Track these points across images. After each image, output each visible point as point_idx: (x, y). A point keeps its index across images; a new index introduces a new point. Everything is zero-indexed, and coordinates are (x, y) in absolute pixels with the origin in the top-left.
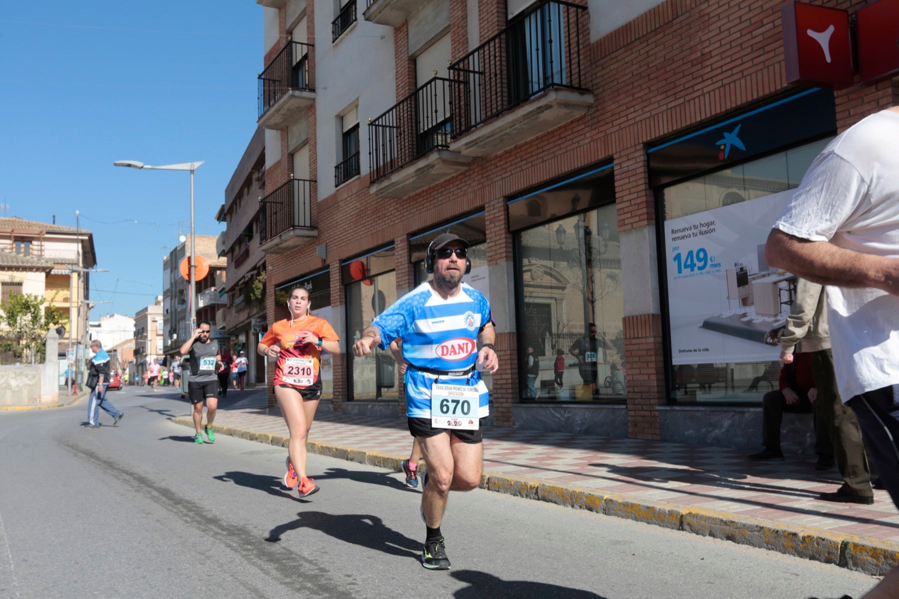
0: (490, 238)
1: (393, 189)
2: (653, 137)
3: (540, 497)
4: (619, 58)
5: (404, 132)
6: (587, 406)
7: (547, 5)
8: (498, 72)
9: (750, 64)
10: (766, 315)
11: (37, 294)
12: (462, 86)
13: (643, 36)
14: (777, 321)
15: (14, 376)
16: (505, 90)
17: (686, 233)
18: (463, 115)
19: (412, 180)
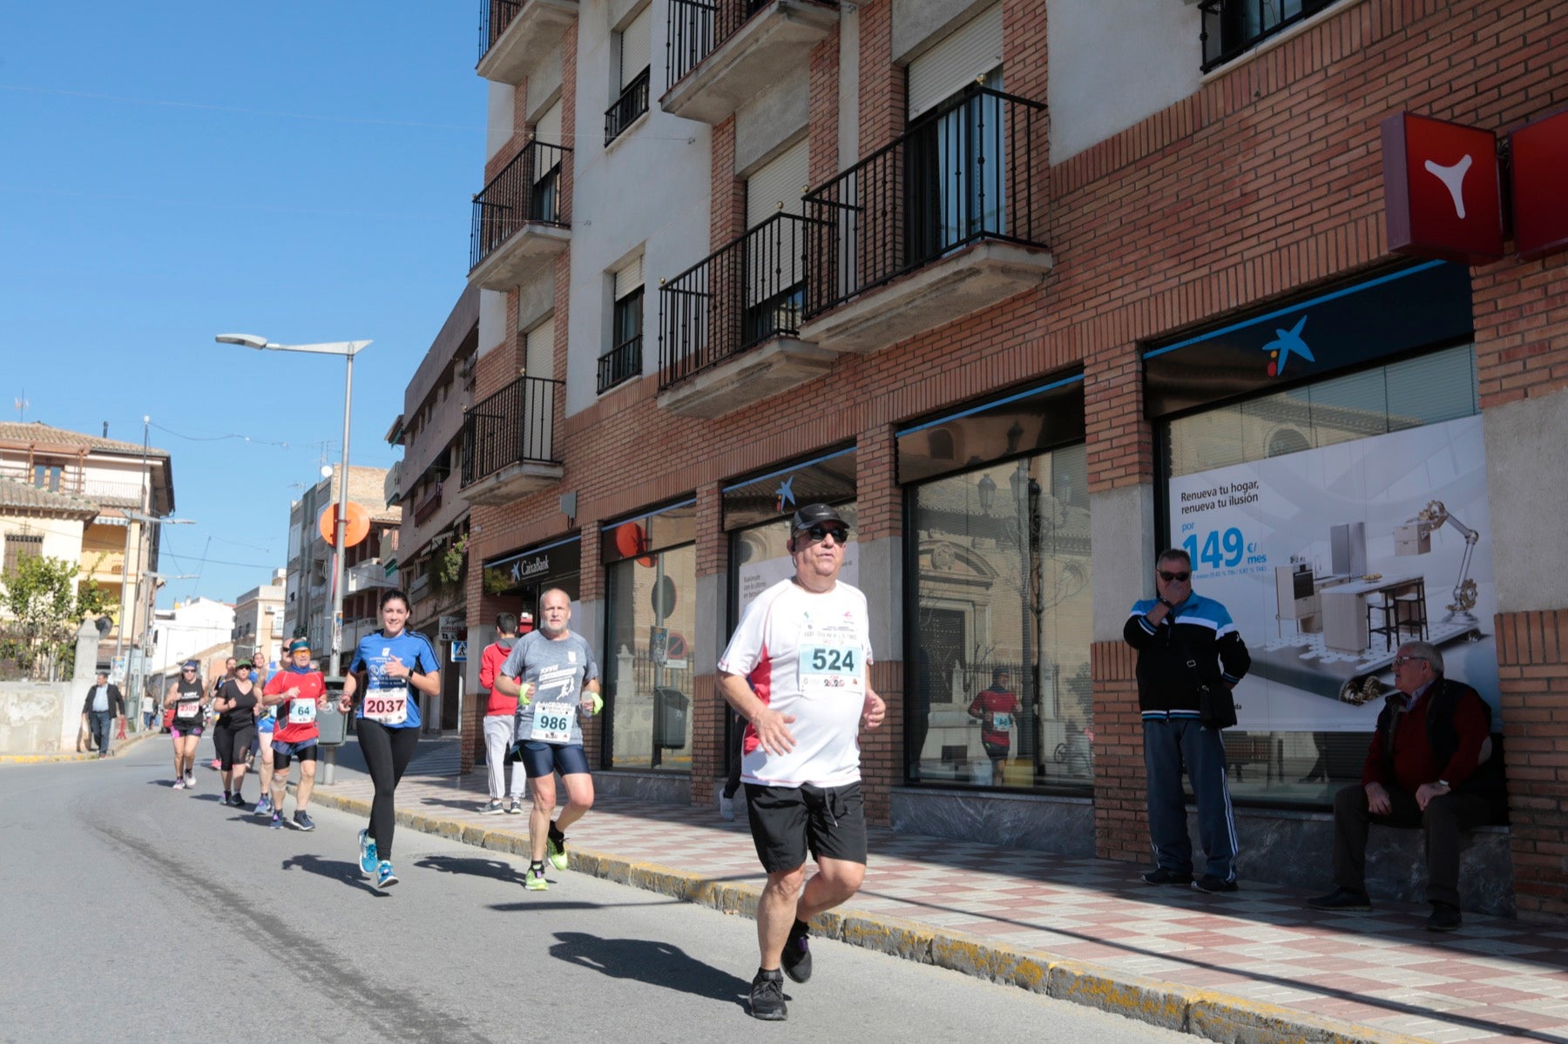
0: (864, 494)
1: (697, 402)
2: (1154, 331)
3: (936, 959)
4: (1099, 193)
5: (722, 304)
6: (1024, 797)
7: (977, 99)
8: (889, 208)
9: (1325, 214)
10: (1344, 650)
11: (66, 559)
12: (825, 229)
13: (1141, 158)
14: (1363, 661)
15: (15, 701)
16: (900, 239)
17: (1207, 500)
18: (825, 279)
19: (731, 387)
